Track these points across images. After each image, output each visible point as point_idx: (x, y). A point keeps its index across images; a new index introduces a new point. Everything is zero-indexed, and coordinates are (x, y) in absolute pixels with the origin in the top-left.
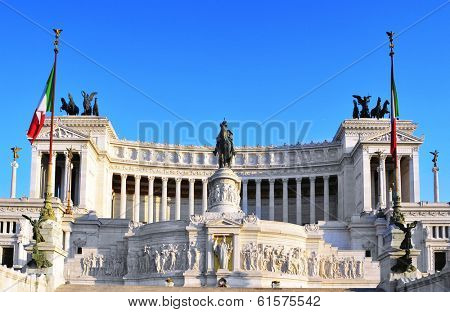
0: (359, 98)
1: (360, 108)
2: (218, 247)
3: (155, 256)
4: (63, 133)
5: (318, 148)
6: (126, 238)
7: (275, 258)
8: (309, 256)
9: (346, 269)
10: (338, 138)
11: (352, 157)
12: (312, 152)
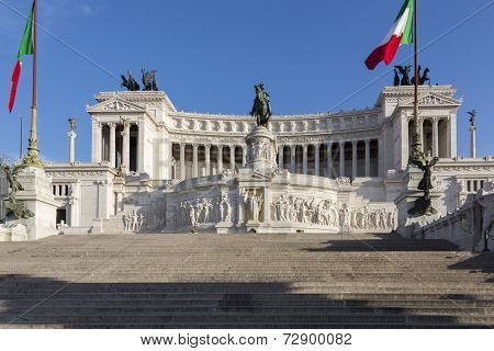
0: (399, 67)
1: (401, 77)
2: (248, 199)
3: (189, 210)
4: (121, 105)
5: (360, 115)
6: (165, 194)
7: (305, 209)
8: (341, 208)
9: (378, 220)
10: (379, 105)
11: (392, 121)
12: (354, 119)
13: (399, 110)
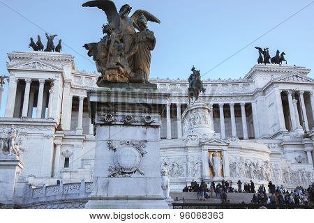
2: (213, 160)
4: (39, 65)
5: (235, 83)
10: (250, 76)
11: (264, 91)
12: (230, 85)
13: (272, 84)
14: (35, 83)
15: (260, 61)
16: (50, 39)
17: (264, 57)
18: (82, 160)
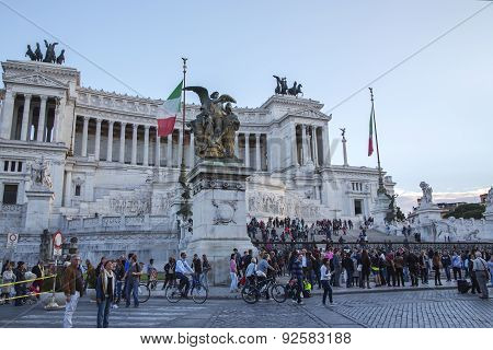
4: (41, 80)
5: (251, 112)
10: (267, 107)
11: (279, 123)
12: (246, 115)
13: (288, 117)
14: (36, 99)
15: (277, 91)
16: (50, 48)
17: (282, 87)
18: (95, 188)
